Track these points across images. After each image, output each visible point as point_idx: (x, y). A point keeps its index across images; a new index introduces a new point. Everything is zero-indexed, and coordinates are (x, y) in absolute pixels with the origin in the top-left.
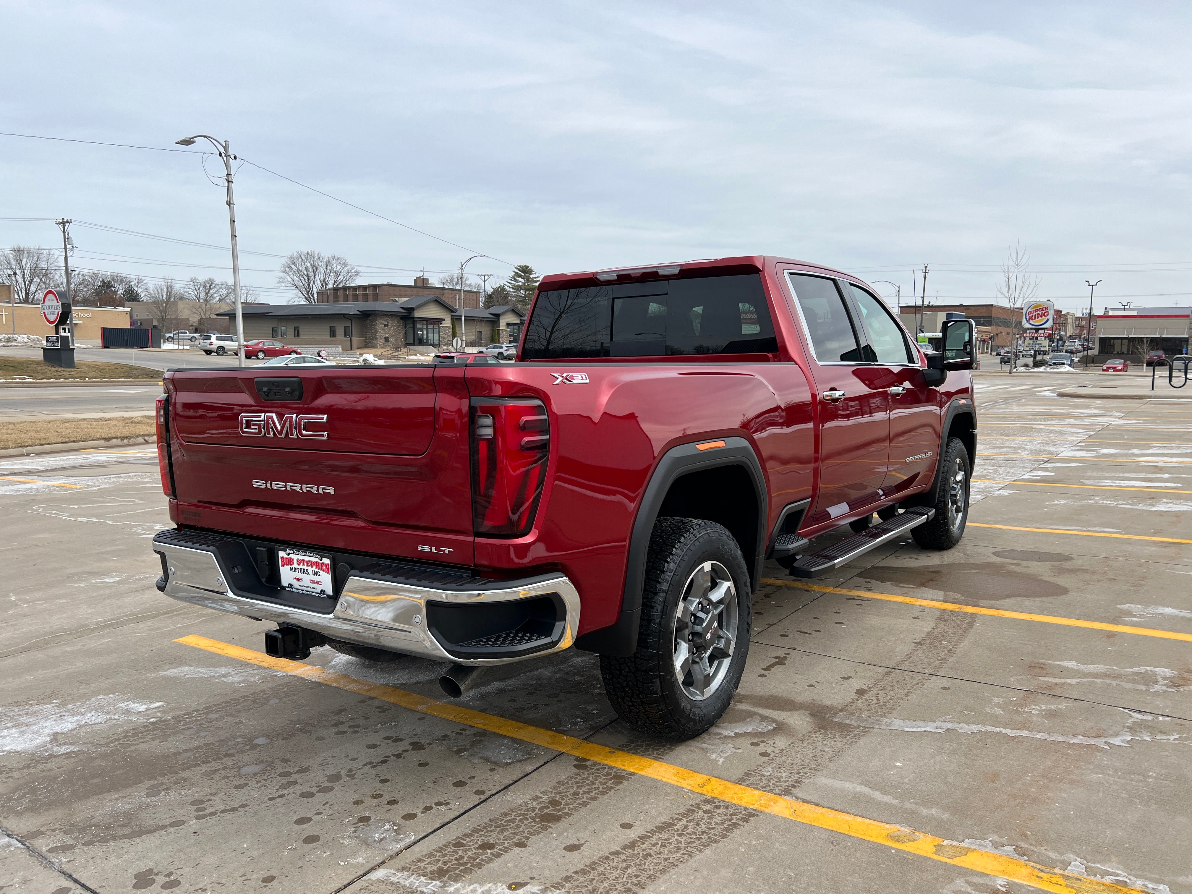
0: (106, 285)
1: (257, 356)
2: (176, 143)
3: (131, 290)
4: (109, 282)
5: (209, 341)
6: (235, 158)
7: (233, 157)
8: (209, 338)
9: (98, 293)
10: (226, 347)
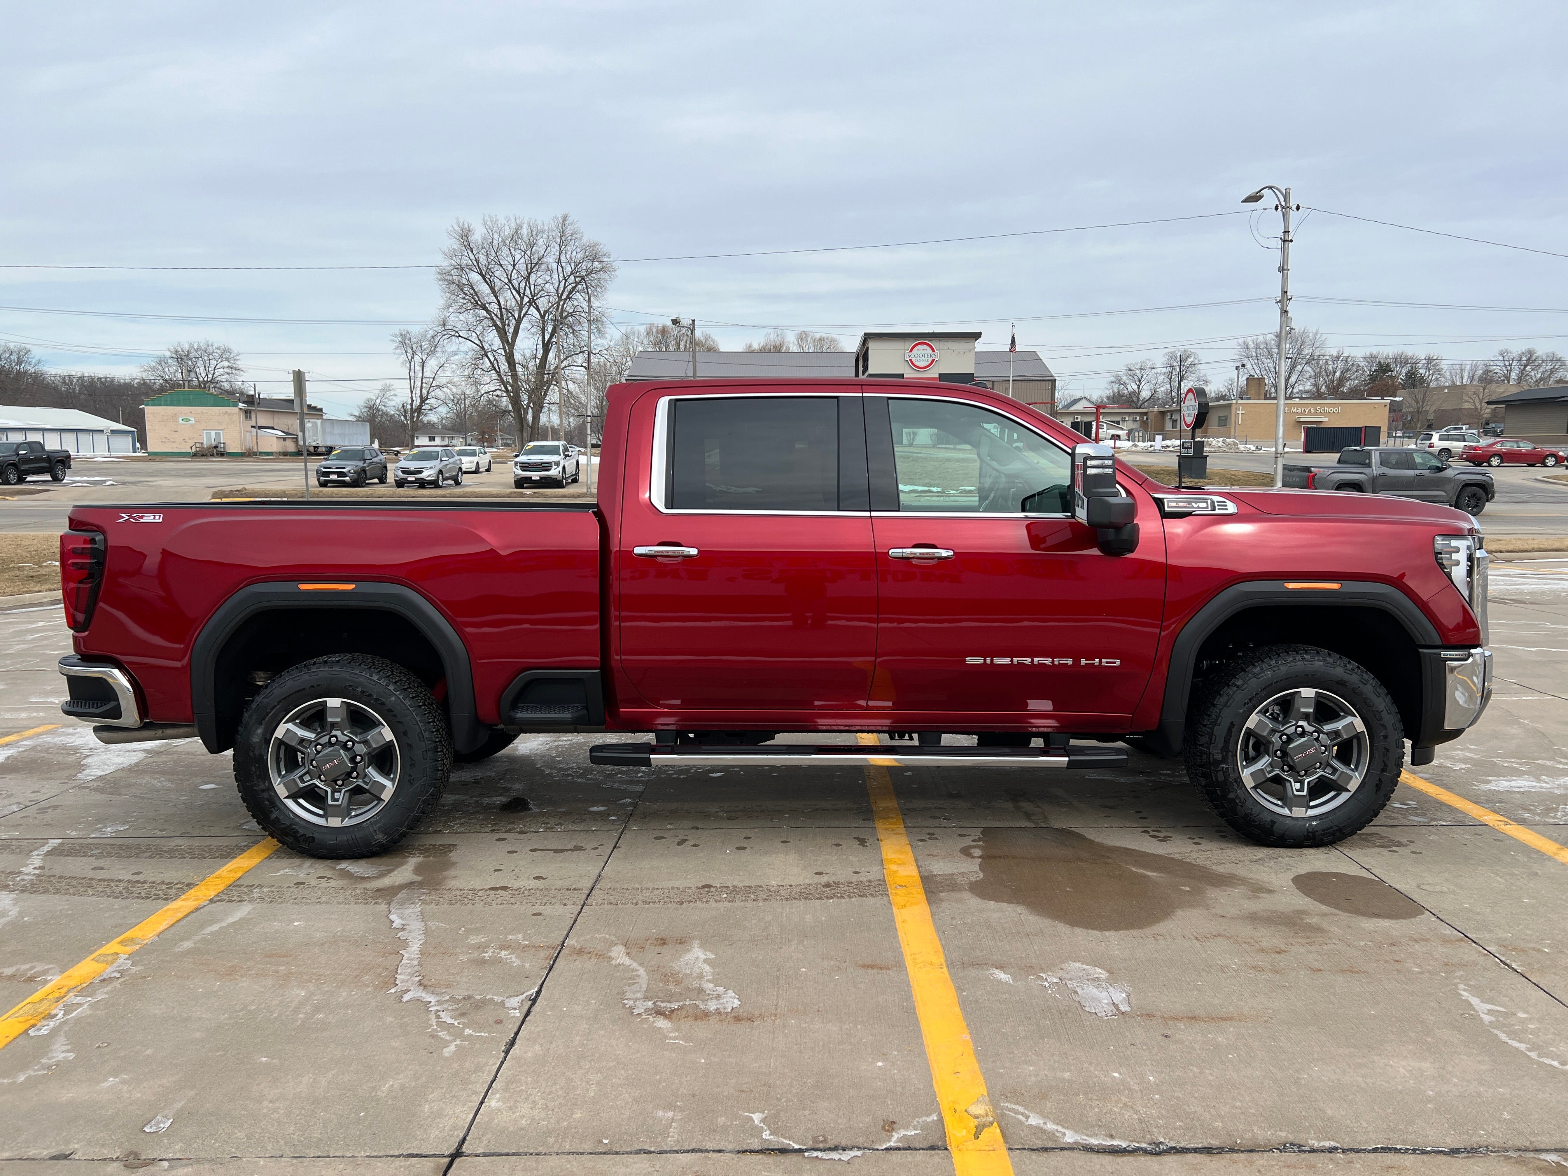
0: (1384, 368)
1: (1488, 462)
2: (1243, 201)
3: (1413, 374)
4: (1388, 365)
5: (1430, 442)
6: (1298, 208)
7: (1294, 208)
8: (1430, 437)
9: (1373, 378)
10: (1452, 450)
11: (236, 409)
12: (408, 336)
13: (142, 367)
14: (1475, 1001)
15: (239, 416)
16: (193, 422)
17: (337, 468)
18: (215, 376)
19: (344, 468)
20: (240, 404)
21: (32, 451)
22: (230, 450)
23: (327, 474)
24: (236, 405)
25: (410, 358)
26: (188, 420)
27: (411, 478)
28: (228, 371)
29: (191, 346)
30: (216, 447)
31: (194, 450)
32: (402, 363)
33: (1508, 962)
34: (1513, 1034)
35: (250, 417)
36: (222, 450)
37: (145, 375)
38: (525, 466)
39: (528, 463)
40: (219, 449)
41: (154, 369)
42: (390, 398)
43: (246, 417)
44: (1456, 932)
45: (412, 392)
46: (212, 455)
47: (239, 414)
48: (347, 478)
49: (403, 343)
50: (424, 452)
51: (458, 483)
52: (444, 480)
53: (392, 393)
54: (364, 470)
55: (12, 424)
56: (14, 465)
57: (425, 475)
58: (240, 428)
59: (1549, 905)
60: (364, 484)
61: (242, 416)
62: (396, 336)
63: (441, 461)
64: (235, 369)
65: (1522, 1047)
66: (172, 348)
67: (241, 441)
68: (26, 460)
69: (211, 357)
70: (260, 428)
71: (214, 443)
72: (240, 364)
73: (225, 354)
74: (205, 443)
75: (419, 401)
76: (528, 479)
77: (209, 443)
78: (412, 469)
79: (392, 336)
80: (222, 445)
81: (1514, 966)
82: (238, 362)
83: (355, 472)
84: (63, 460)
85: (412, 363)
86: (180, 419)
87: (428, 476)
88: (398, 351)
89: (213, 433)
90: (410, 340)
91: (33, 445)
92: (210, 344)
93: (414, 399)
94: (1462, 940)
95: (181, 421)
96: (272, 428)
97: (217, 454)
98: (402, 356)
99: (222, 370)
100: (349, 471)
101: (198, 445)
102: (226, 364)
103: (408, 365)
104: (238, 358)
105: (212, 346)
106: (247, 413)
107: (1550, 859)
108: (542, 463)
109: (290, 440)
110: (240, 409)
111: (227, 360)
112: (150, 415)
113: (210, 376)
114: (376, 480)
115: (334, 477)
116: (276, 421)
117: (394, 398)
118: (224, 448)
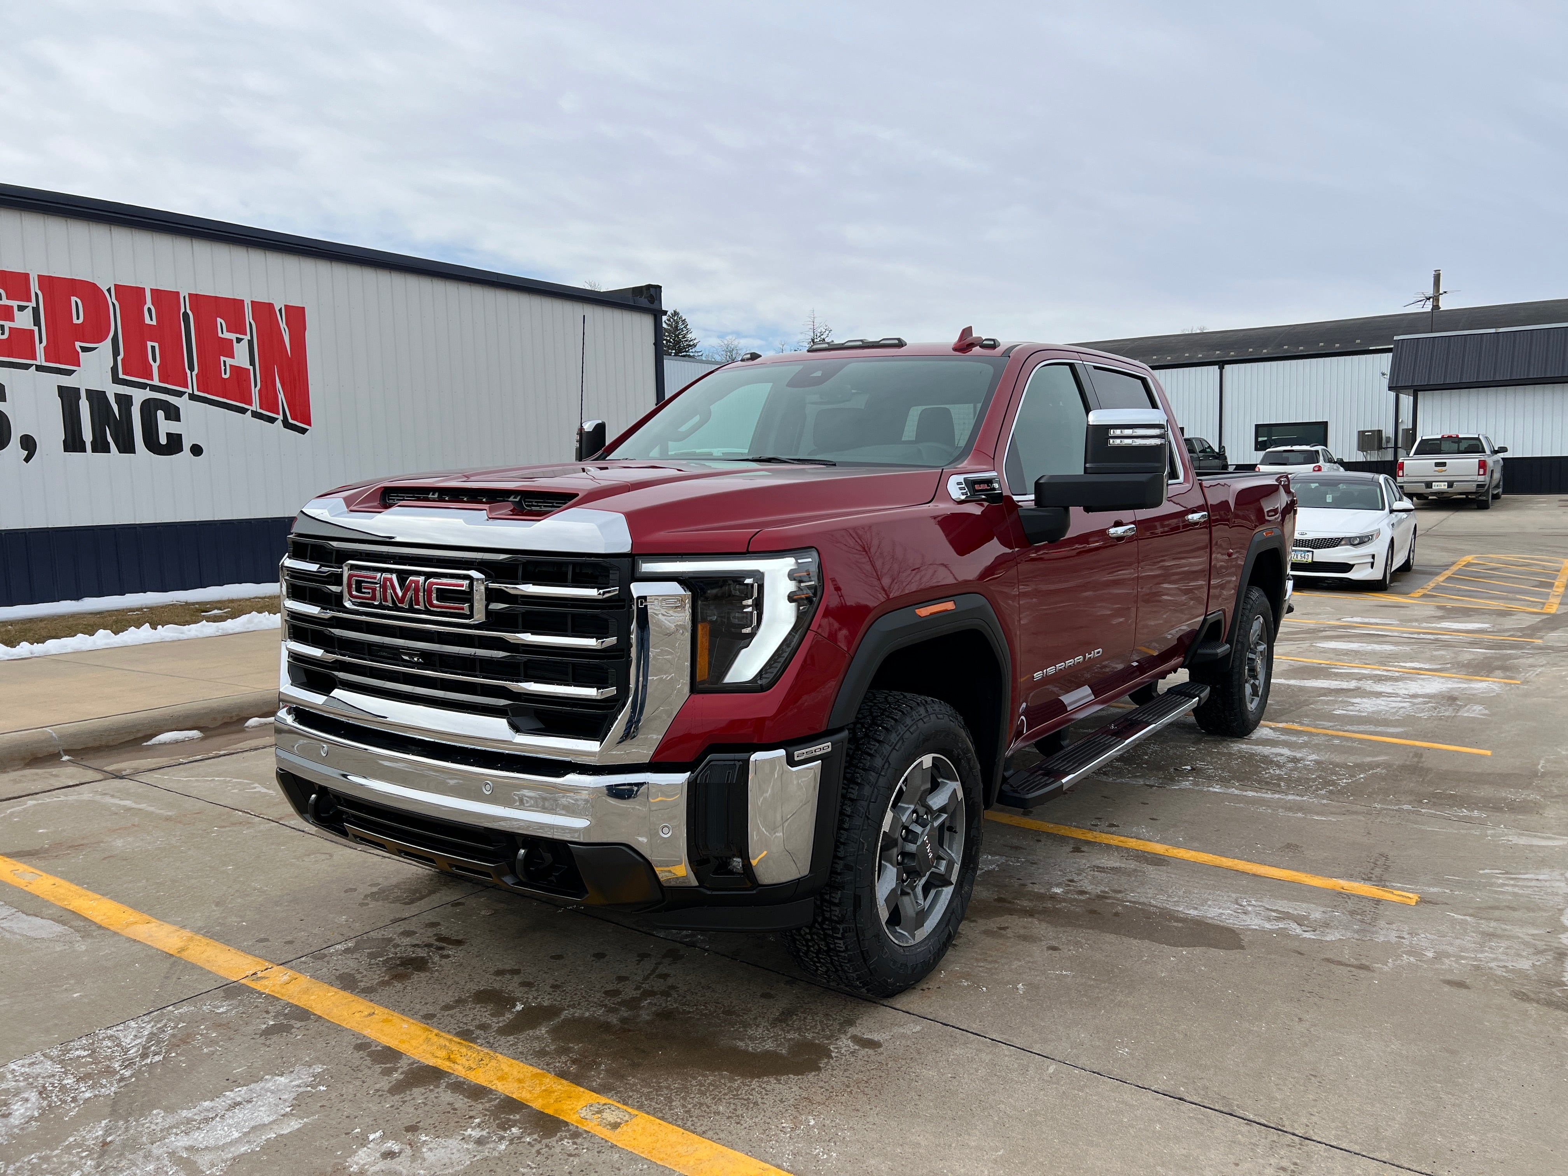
14: (264, 790)
33: (245, 814)
34: (240, 783)
44: (286, 823)
59: (208, 869)
65: (234, 780)
81: (240, 813)
94: (280, 819)
107: (198, 931)
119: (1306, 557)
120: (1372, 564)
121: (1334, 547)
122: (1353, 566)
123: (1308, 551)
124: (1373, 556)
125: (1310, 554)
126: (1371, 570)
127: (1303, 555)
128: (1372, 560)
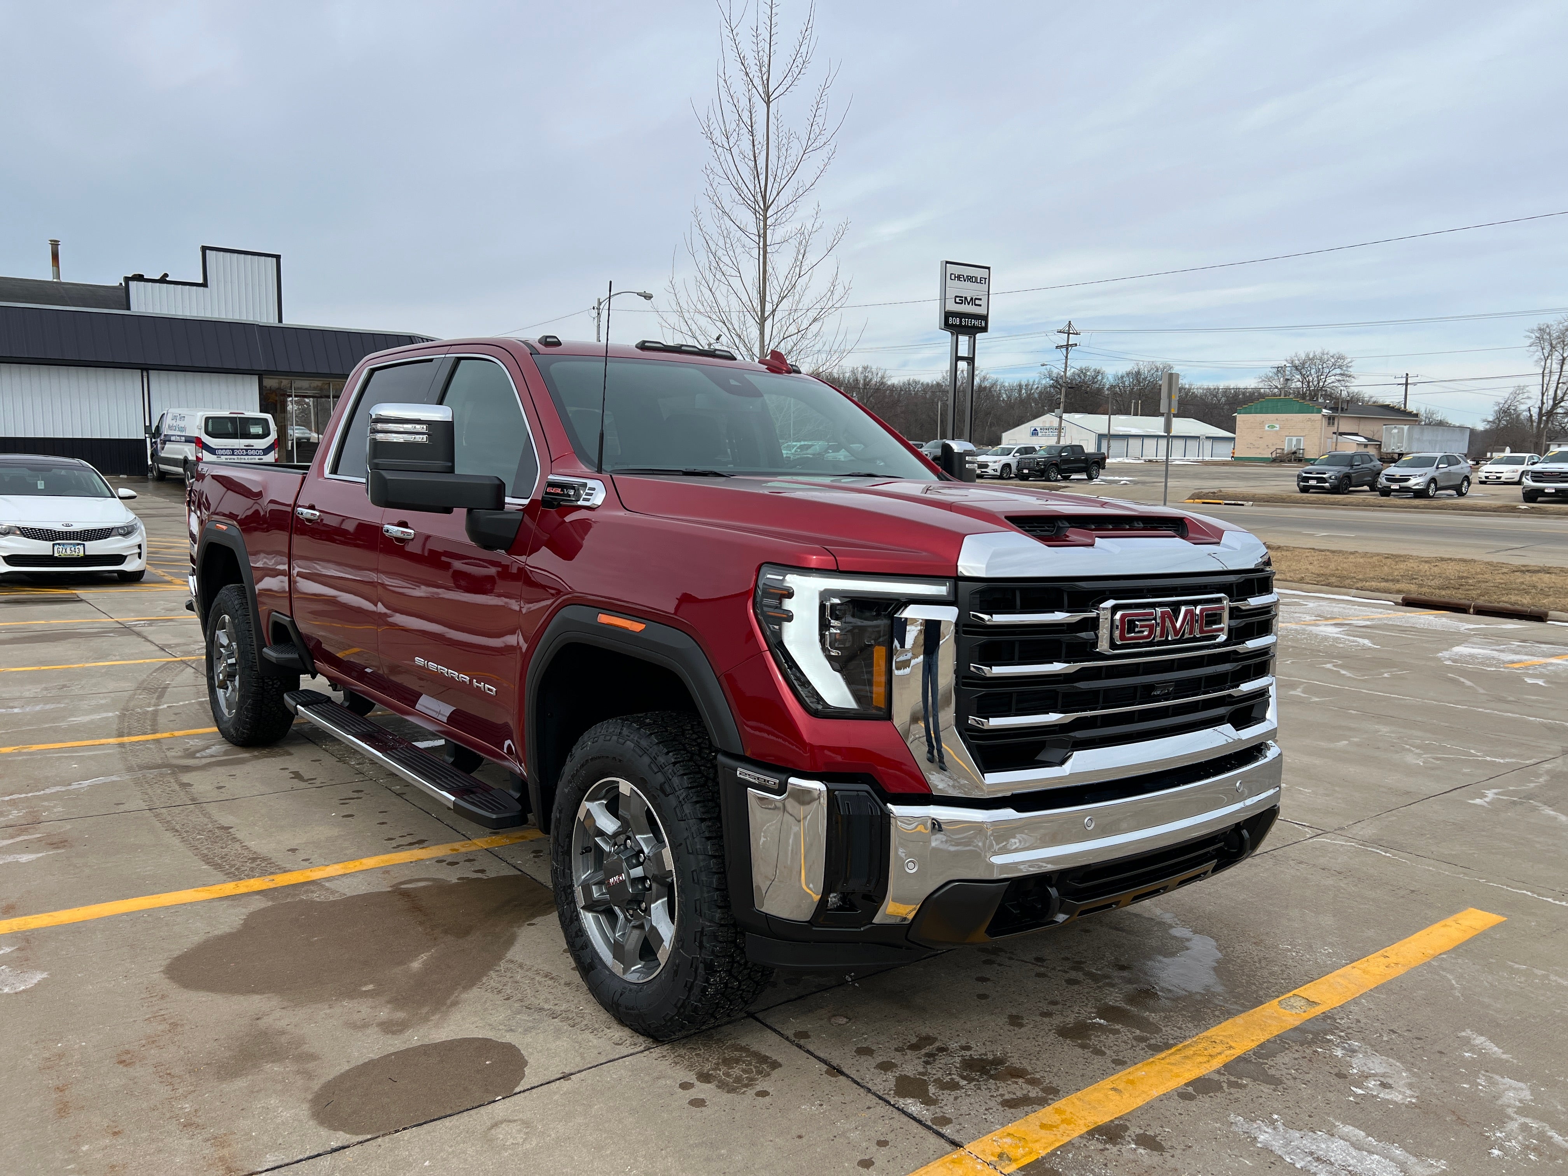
11: (1320, 415)
12: (1548, 331)
13: (1260, 378)
15: (1322, 422)
16: (1278, 429)
17: (1318, 473)
18: (1326, 383)
19: (1325, 474)
20: (1324, 410)
21: (1073, 453)
22: (1308, 456)
23: (1306, 479)
24: (1319, 412)
25: (1546, 355)
26: (1273, 427)
27: (1395, 486)
28: (1340, 378)
29: (1308, 355)
30: (1295, 453)
31: (1274, 456)
32: (1537, 361)
35: (1333, 424)
36: (1301, 456)
37: (1261, 385)
38: (1538, 476)
39: (1542, 473)
40: (1297, 455)
41: (1269, 379)
42: (1522, 401)
43: (1329, 424)
45: (1543, 395)
46: (1290, 461)
47: (1322, 420)
48: (1327, 484)
49: (1540, 339)
50: (1420, 458)
51: (1461, 494)
52: (1437, 489)
53: (1526, 395)
54: (1348, 476)
55: (1134, 431)
56: (1056, 465)
57: (1412, 483)
58: (1321, 435)
60: (1346, 491)
61: (1325, 422)
62: (1532, 331)
63: (1437, 468)
64: (1347, 376)
66: (1288, 358)
67: (1320, 447)
68: (1066, 461)
69: (1325, 365)
70: (1341, 434)
71: (1294, 449)
72: (1352, 371)
73: (1339, 362)
74: (1286, 449)
75: (1551, 402)
76: (1540, 492)
77: (1290, 449)
78: (1397, 477)
79: (1528, 331)
80: (1301, 451)
82: (1350, 369)
83: (1336, 478)
84: (1098, 461)
85: (1549, 361)
86: (1267, 426)
87: (1415, 485)
88: (1533, 348)
89: (1294, 439)
90: (1549, 334)
91: (1075, 448)
92: (1325, 352)
93: (1545, 401)
95: (1267, 428)
96: (1356, 434)
97: (1295, 460)
98: (1537, 353)
99: (1333, 377)
100: (1330, 477)
101: (1279, 451)
102: (1338, 371)
103: (1543, 363)
104: (1350, 364)
105: (1327, 354)
106: (1331, 420)
108: (1561, 473)
109: (1373, 446)
110: (1324, 415)
111: (1340, 367)
112: (1240, 423)
113: (1321, 384)
114: (1366, 488)
115: (1313, 483)
116: (1362, 427)
117: (1527, 401)
118: (1303, 454)
119: (77, 550)
120: (140, 556)
121: (106, 538)
122: (126, 557)
123: (79, 544)
124: (140, 546)
125: (81, 547)
126: (140, 561)
127: (73, 549)
128: (139, 551)
